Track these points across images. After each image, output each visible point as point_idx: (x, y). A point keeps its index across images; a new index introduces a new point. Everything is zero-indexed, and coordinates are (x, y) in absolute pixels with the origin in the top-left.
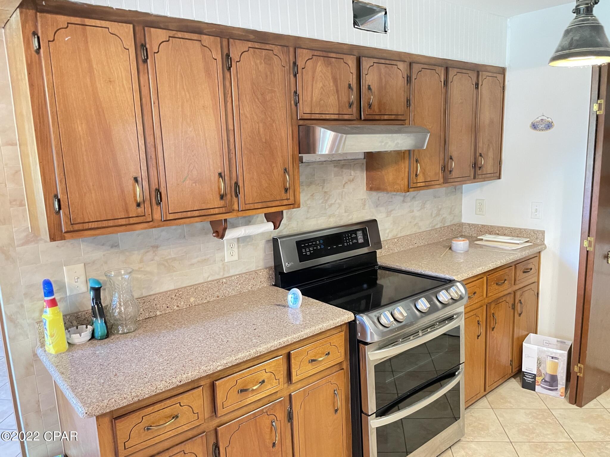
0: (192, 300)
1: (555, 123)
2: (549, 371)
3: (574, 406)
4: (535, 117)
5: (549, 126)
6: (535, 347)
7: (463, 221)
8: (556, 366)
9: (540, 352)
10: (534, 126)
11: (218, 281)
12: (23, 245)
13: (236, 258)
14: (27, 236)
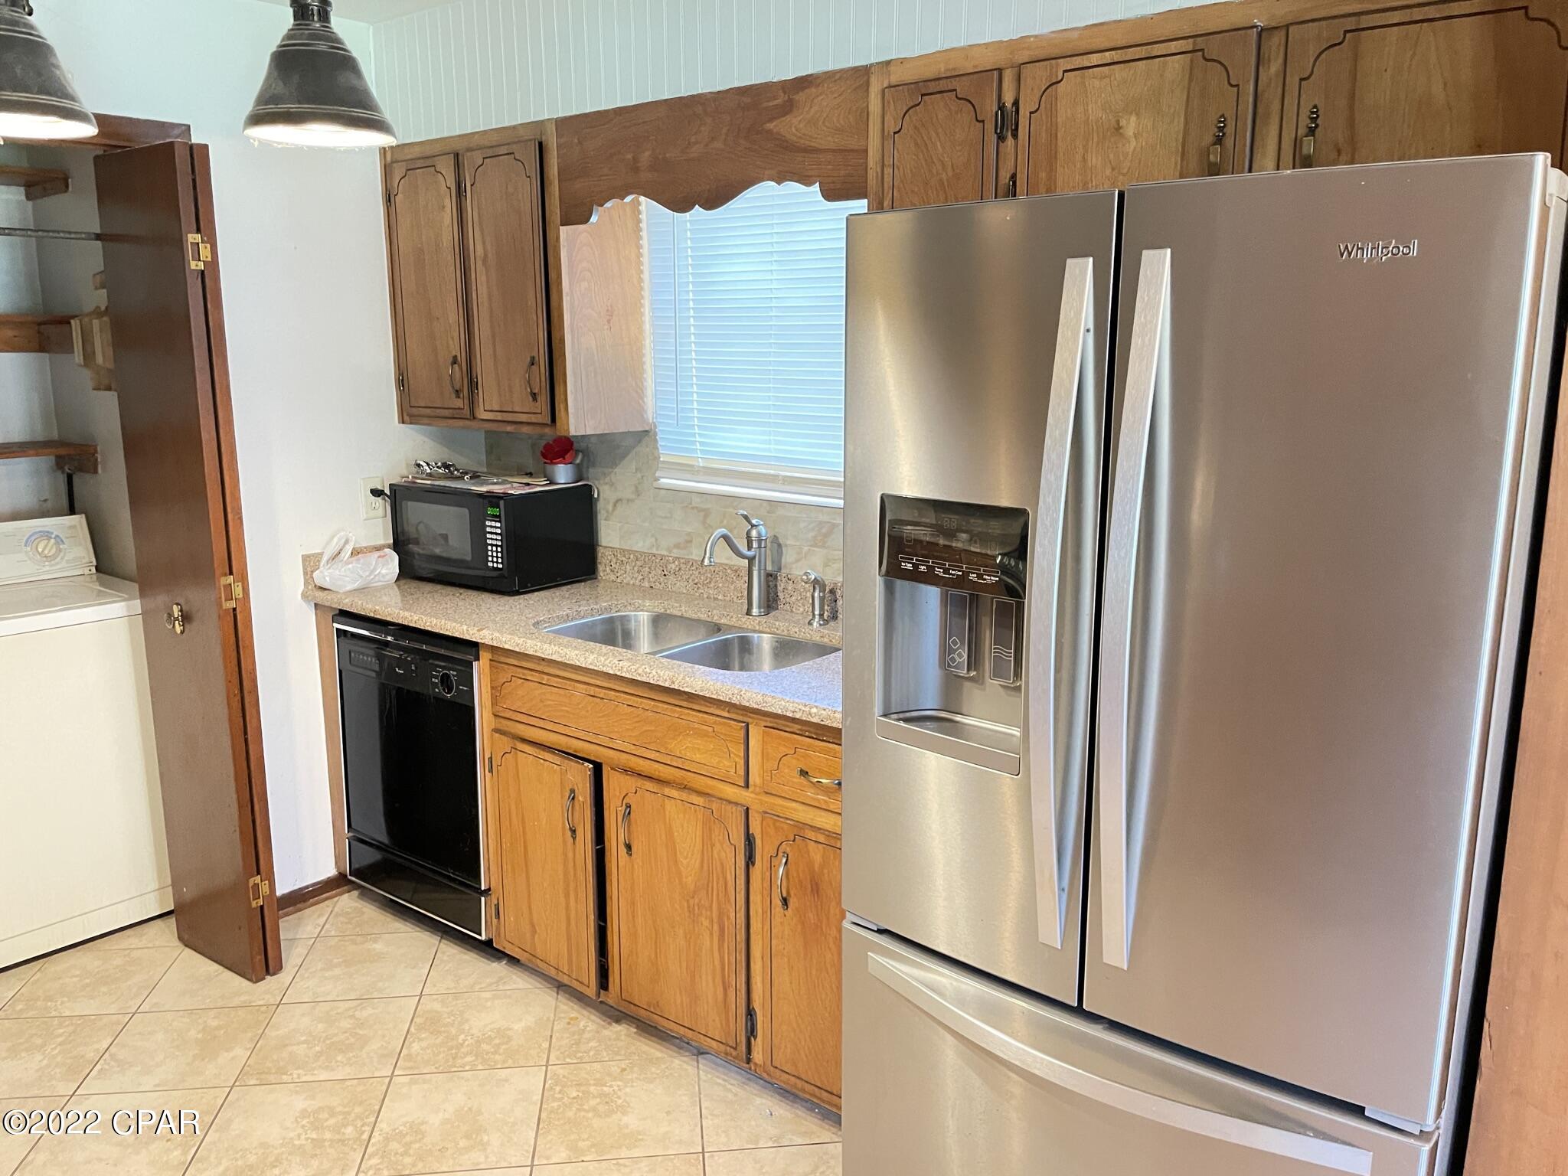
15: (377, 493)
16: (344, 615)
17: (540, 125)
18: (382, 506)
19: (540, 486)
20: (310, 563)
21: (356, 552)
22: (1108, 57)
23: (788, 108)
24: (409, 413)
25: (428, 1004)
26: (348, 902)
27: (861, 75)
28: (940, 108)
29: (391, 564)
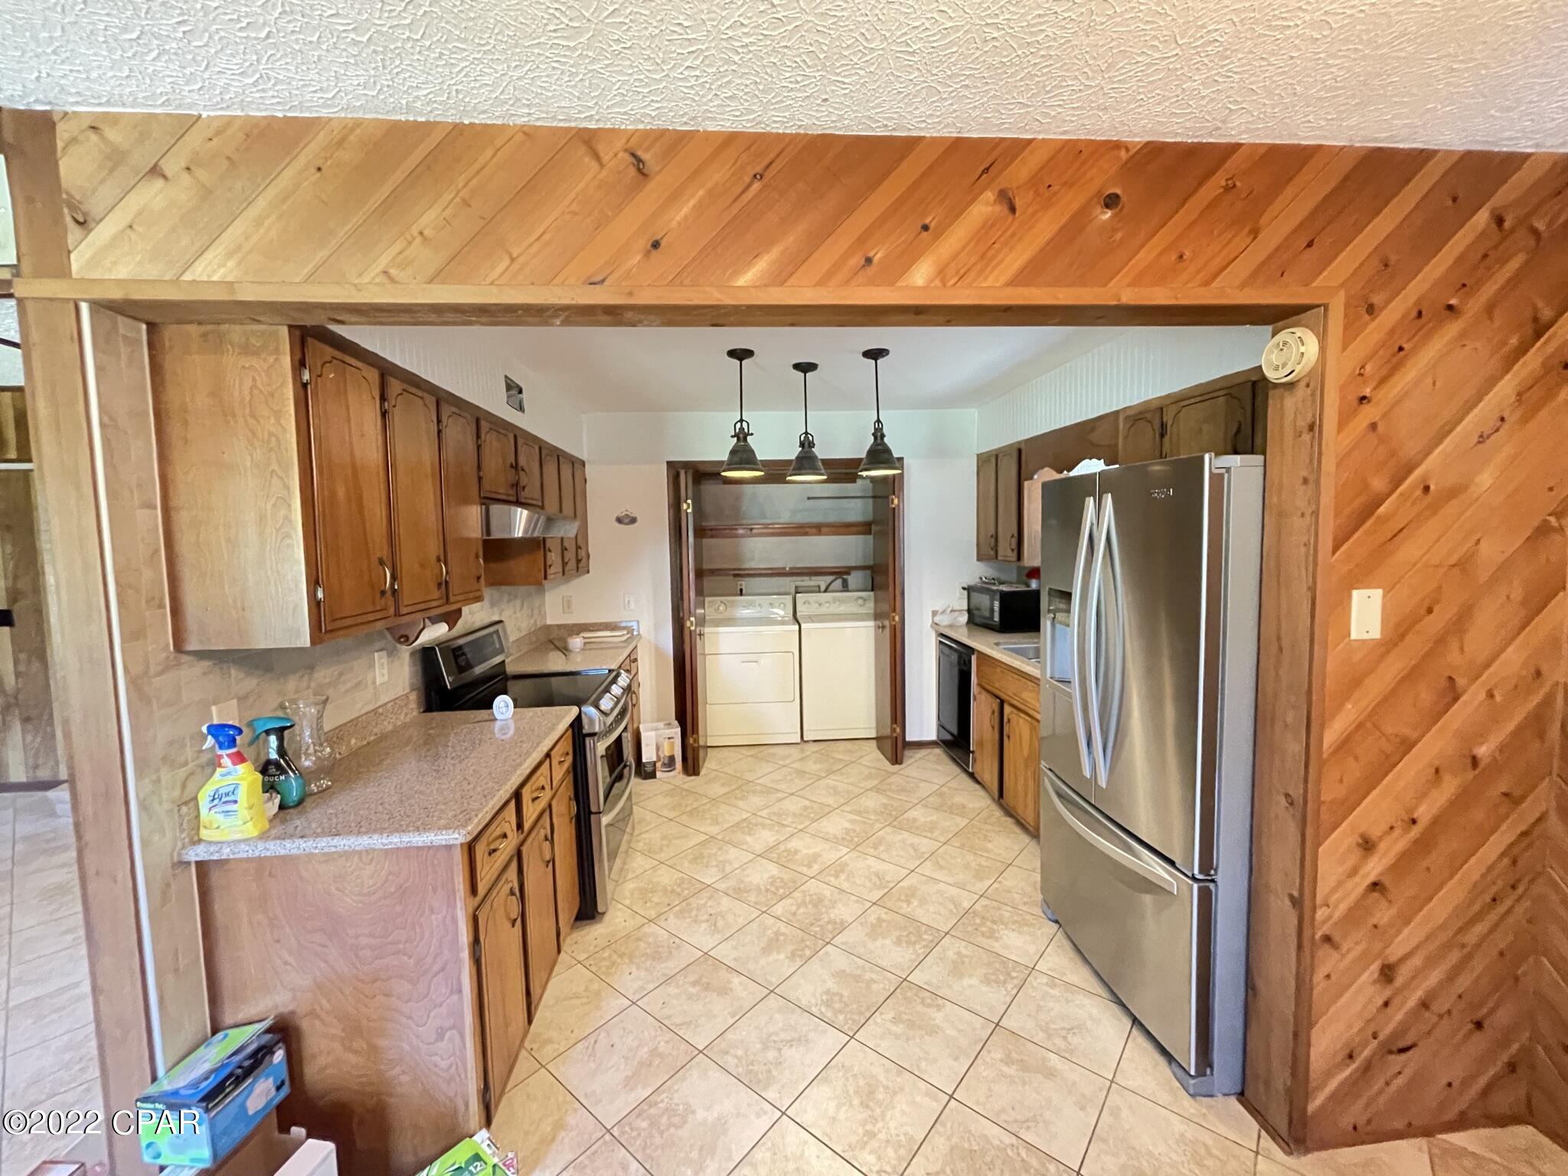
0: (353, 741)
1: (639, 519)
2: (667, 754)
3: (693, 778)
4: (620, 512)
5: (633, 520)
6: (653, 733)
7: (549, 622)
8: (672, 745)
9: (657, 736)
10: (619, 520)
11: (375, 710)
12: (161, 673)
13: (386, 678)
14: (167, 658)
15: (964, 589)
16: (943, 635)
17: (1019, 442)
18: (965, 592)
19: (1022, 588)
20: (935, 613)
21: (952, 611)
22: (1198, 399)
23: (1093, 430)
24: (980, 558)
25: (944, 789)
26: (938, 751)
27: (1117, 413)
28: (1142, 424)
29: (964, 618)
